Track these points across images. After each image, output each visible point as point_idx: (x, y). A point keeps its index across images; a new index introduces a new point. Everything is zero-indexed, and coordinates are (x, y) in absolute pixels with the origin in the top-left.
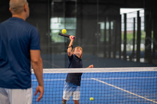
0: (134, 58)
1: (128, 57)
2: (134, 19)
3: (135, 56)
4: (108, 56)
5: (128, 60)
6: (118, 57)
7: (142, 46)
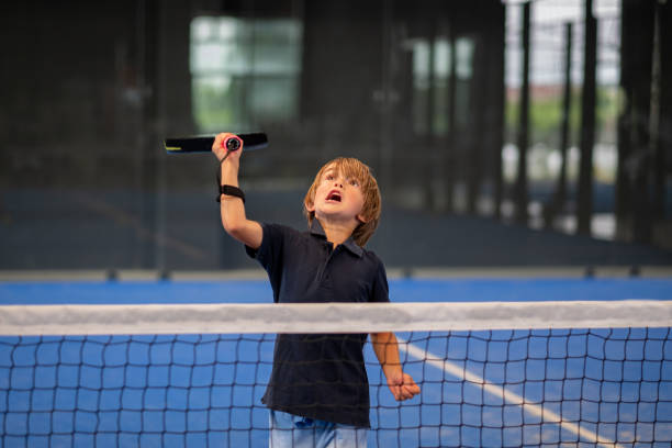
0: (564, 213)
1: (535, 209)
2: (569, 27)
3: (571, 205)
4: (440, 201)
5: (536, 223)
6: (486, 206)
7: (606, 160)
